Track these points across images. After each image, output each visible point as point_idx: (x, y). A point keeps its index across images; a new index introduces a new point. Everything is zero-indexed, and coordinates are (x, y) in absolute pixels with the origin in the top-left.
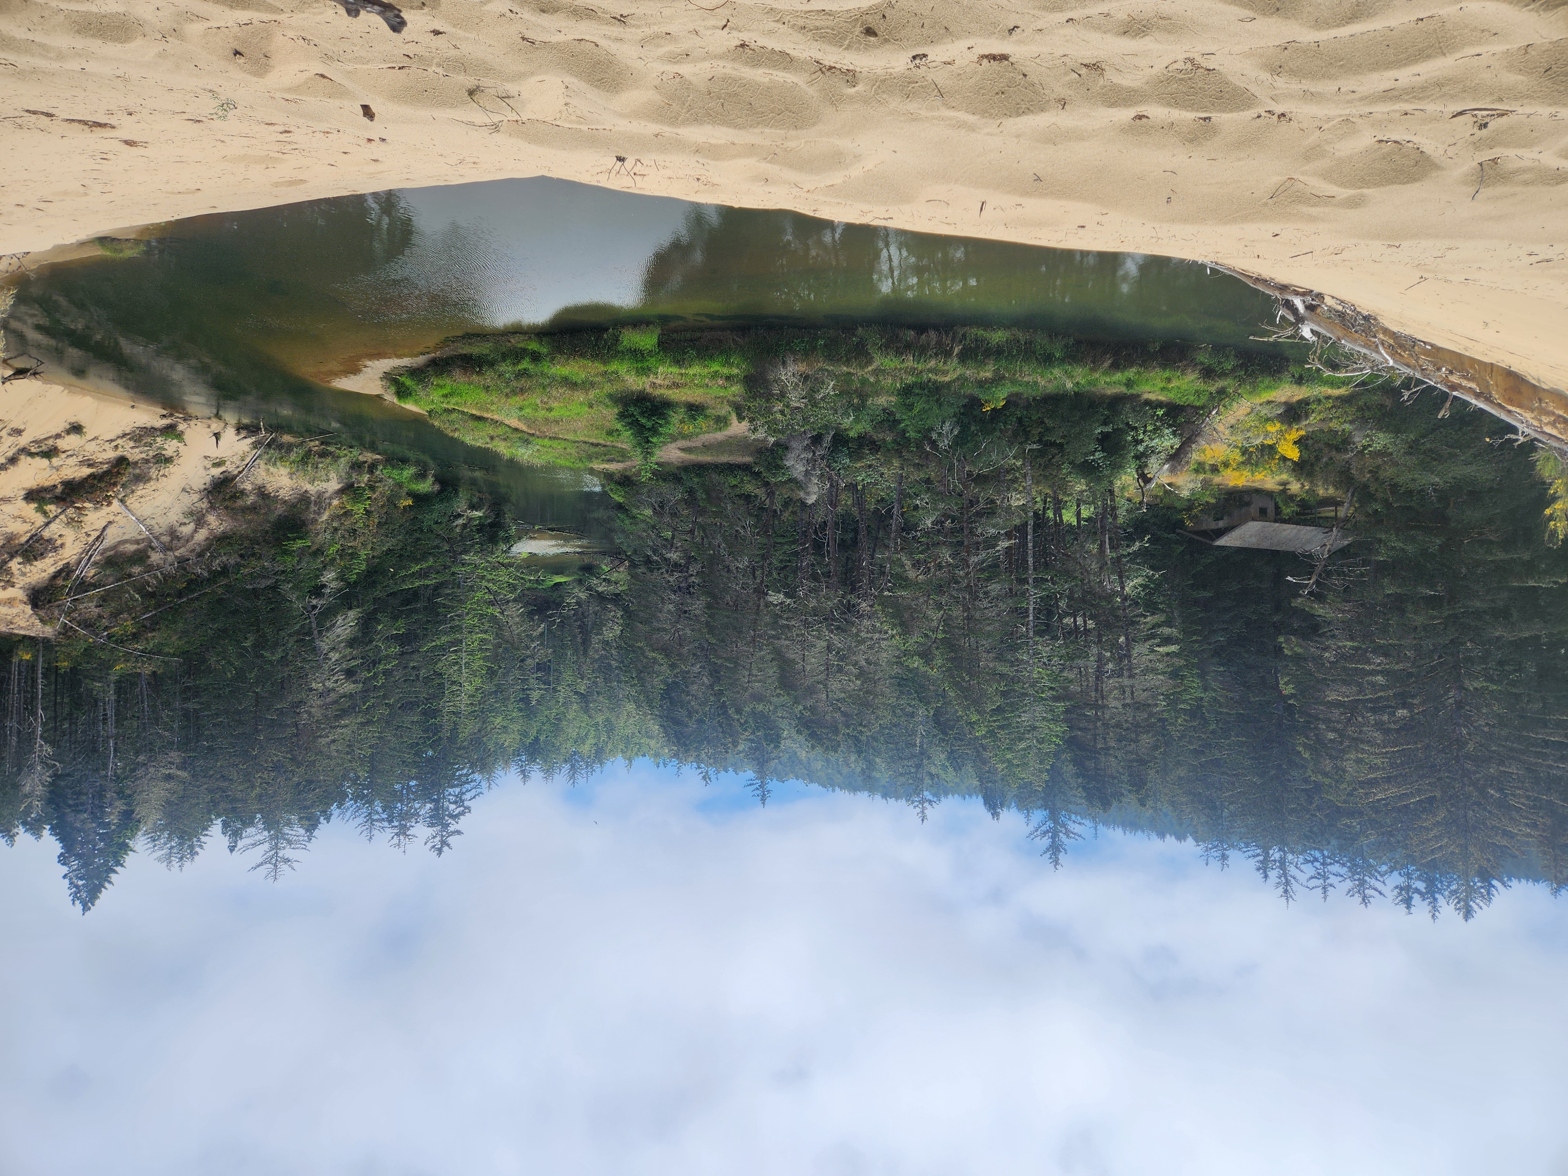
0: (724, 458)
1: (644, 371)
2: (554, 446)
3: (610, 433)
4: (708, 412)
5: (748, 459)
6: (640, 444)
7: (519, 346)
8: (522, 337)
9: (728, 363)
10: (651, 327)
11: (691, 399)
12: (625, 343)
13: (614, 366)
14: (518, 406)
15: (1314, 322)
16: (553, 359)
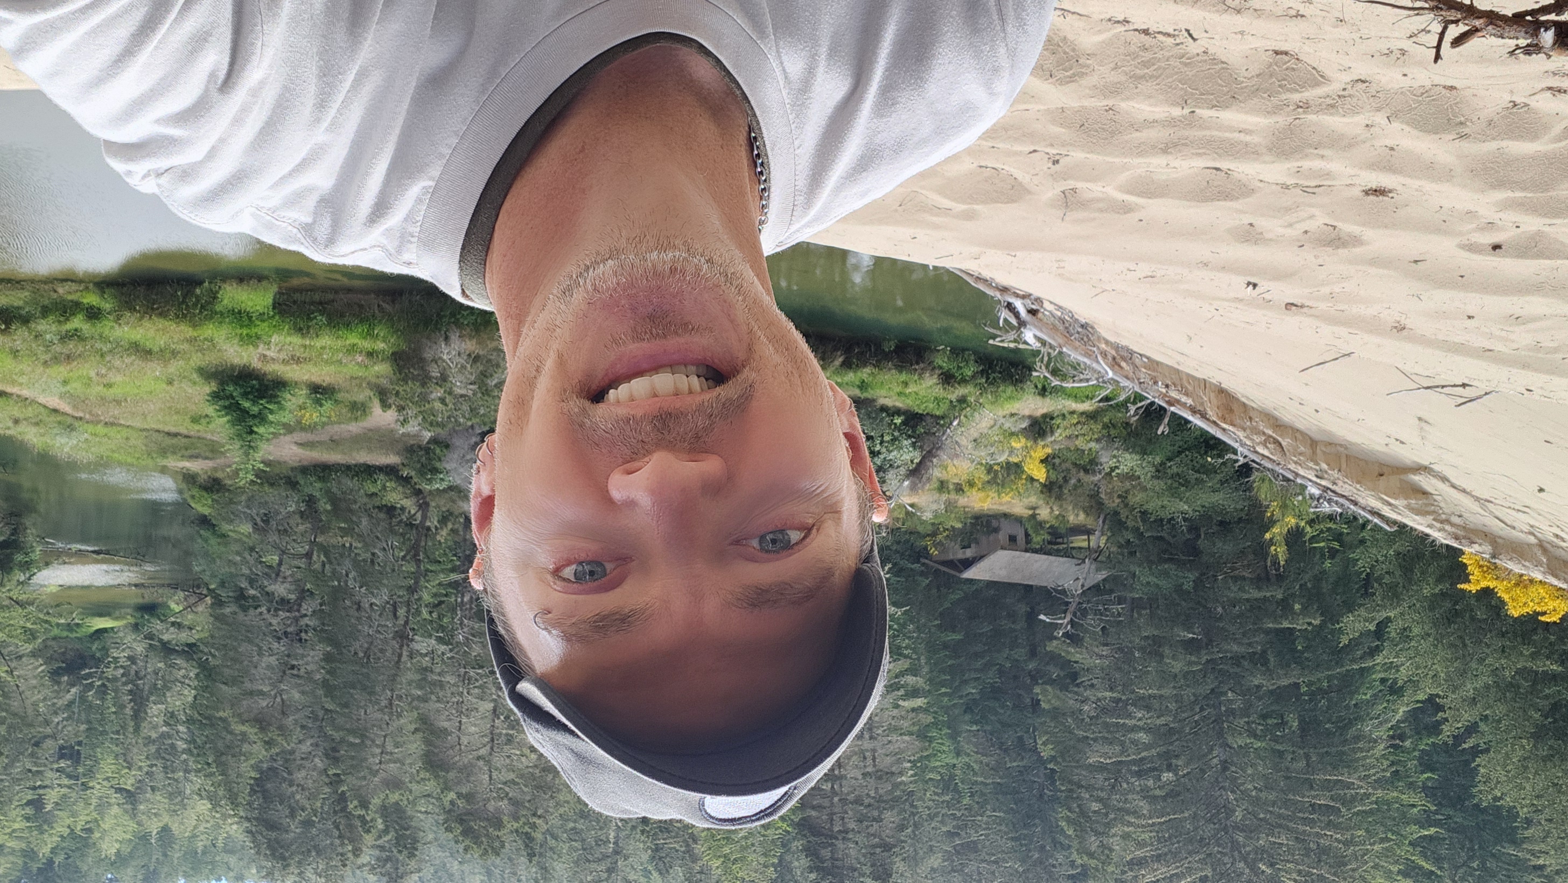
0: (363, 457)
1: (252, 340)
2: (112, 434)
3: (195, 420)
4: (339, 396)
5: (392, 459)
6: (239, 436)
7: (70, 297)
8: (74, 287)
9: (370, 335)
10: (264, 283)
11: (316, 379)
12: (225, 302)
13: (209, 330)
14: (61, 378)
15: (1036, 327)
16: (119, 318)
